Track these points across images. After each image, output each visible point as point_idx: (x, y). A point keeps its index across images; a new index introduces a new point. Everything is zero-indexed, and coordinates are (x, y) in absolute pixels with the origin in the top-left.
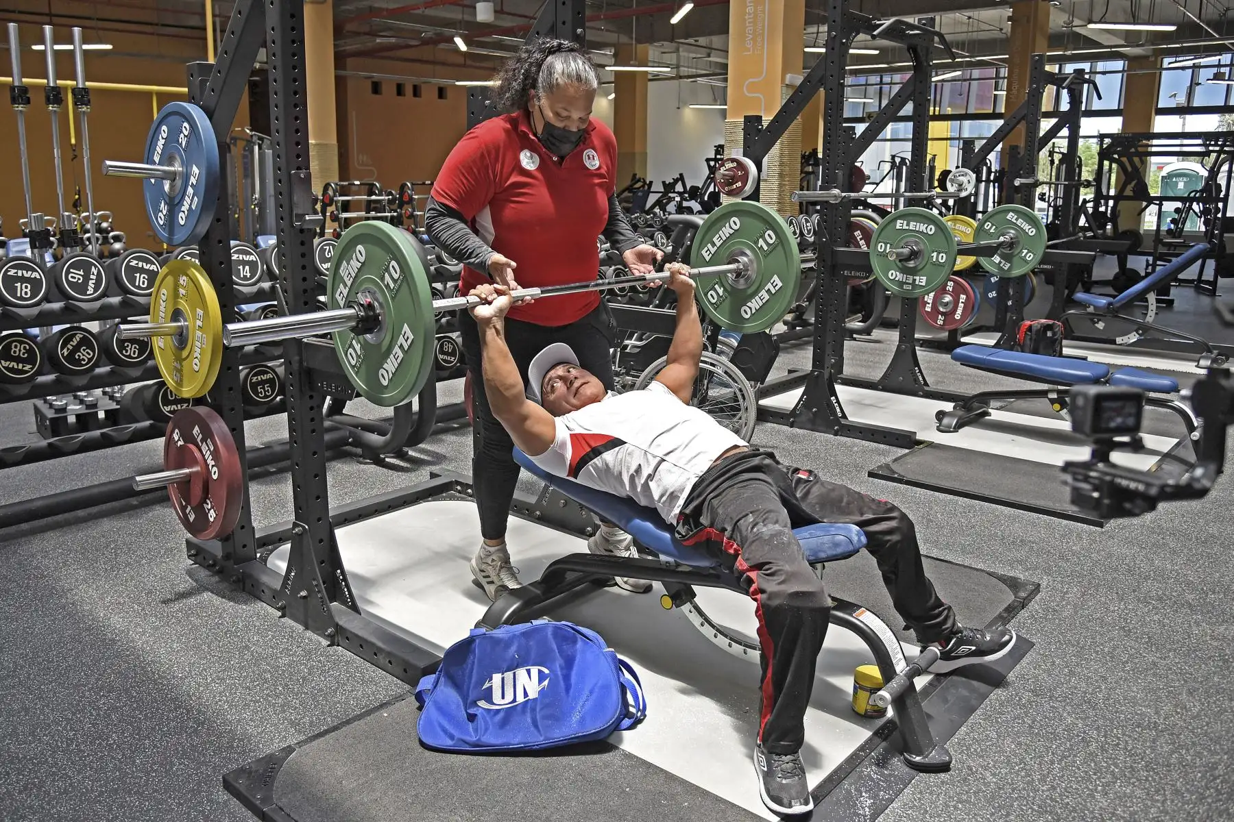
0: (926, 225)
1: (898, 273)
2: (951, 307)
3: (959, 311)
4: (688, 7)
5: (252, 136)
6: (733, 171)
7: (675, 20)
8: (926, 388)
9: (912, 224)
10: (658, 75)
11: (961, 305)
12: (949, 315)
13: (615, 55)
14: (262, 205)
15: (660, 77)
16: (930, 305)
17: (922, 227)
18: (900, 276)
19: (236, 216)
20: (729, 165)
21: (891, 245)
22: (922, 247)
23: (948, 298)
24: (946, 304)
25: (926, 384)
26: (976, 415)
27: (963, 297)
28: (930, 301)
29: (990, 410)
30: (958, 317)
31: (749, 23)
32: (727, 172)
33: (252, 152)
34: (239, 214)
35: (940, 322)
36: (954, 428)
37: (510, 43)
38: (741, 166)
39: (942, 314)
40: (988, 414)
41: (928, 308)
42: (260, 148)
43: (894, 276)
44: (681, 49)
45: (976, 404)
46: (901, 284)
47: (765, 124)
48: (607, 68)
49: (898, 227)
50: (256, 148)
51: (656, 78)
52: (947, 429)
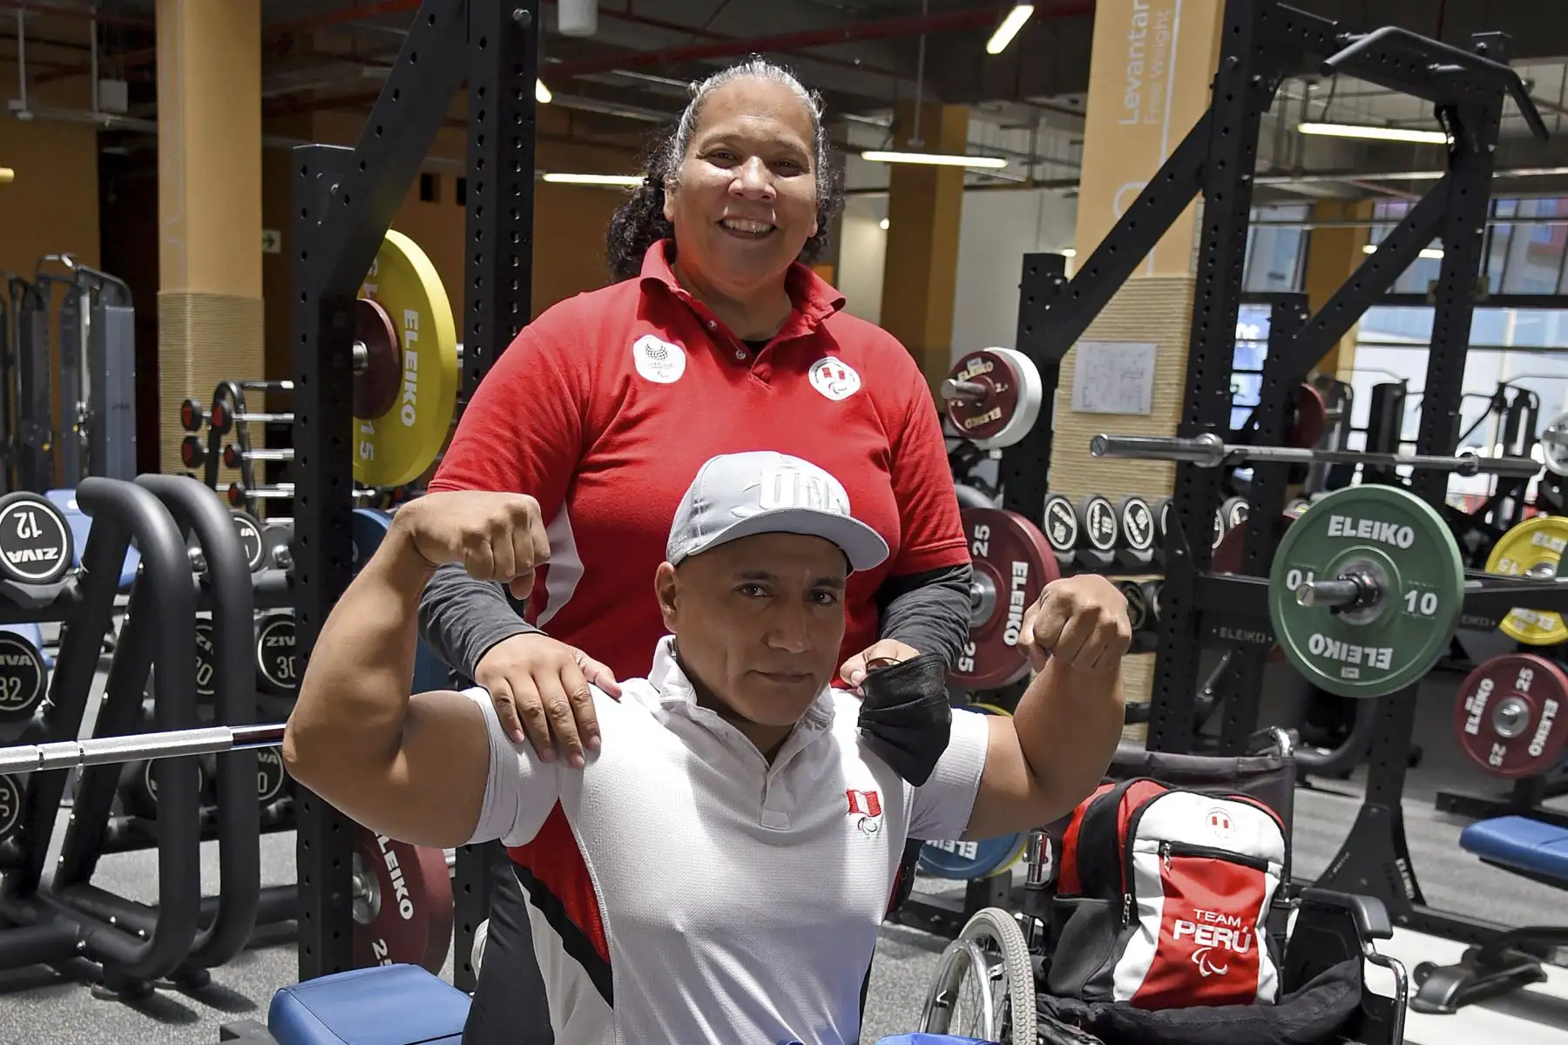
0: (1395, 527)
1: (1329, 641)
2: (1521, 726)
3: (1541, 737)
4: (1021, 15)
5: (77, 273)
6: (984, 382)
7: (998, 43)
8: (1417, 908)
9: (1363, 523)
10: (988, 178)
11: (1545, 725)
12: (1517, 746)
13: (894, 129)
14: (95, 425)
15: (995, 182)
16: (1477, 721)
17: (1386, 532)
18: (1335, 649)
19: (46, 447)
20: (977, 368)
21: (1315, 573)
22: (1384, 580)
23: (1516, 708)
24: (1512, 720)
25: (1419, 899)
26: (1512, 977)
27: (1551, 706)
28: (1478, 711)
29: (1545, 967)
30: (1535, 749)
31: (1137, 50)
32: (969, 385)
33: (77, 307)
34: (53, 443)
35: (1496, 760)
36: (1449, 1004)
37: (659, 90)
38: (1002, 371)
39: (1503, 741)
40: (1540, 977)
41: (1472, 728)
42: (95, 302)
43: (1321, 645)
44: (1043, 121)
45: (1513, 953)
46: (1334, 665)
47: (1070, 272)
48: (868, 156)
49: (1332, 532)
50: (86, 301)
51: (986, 183)
52: (1431, 1006)
